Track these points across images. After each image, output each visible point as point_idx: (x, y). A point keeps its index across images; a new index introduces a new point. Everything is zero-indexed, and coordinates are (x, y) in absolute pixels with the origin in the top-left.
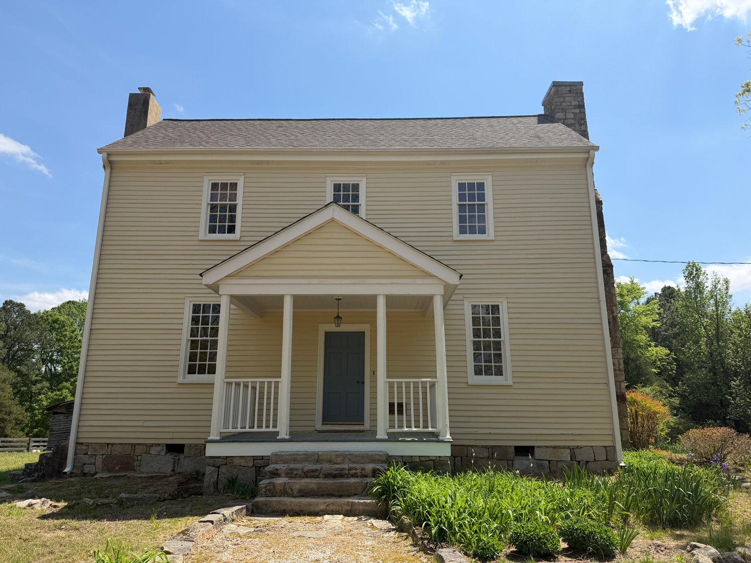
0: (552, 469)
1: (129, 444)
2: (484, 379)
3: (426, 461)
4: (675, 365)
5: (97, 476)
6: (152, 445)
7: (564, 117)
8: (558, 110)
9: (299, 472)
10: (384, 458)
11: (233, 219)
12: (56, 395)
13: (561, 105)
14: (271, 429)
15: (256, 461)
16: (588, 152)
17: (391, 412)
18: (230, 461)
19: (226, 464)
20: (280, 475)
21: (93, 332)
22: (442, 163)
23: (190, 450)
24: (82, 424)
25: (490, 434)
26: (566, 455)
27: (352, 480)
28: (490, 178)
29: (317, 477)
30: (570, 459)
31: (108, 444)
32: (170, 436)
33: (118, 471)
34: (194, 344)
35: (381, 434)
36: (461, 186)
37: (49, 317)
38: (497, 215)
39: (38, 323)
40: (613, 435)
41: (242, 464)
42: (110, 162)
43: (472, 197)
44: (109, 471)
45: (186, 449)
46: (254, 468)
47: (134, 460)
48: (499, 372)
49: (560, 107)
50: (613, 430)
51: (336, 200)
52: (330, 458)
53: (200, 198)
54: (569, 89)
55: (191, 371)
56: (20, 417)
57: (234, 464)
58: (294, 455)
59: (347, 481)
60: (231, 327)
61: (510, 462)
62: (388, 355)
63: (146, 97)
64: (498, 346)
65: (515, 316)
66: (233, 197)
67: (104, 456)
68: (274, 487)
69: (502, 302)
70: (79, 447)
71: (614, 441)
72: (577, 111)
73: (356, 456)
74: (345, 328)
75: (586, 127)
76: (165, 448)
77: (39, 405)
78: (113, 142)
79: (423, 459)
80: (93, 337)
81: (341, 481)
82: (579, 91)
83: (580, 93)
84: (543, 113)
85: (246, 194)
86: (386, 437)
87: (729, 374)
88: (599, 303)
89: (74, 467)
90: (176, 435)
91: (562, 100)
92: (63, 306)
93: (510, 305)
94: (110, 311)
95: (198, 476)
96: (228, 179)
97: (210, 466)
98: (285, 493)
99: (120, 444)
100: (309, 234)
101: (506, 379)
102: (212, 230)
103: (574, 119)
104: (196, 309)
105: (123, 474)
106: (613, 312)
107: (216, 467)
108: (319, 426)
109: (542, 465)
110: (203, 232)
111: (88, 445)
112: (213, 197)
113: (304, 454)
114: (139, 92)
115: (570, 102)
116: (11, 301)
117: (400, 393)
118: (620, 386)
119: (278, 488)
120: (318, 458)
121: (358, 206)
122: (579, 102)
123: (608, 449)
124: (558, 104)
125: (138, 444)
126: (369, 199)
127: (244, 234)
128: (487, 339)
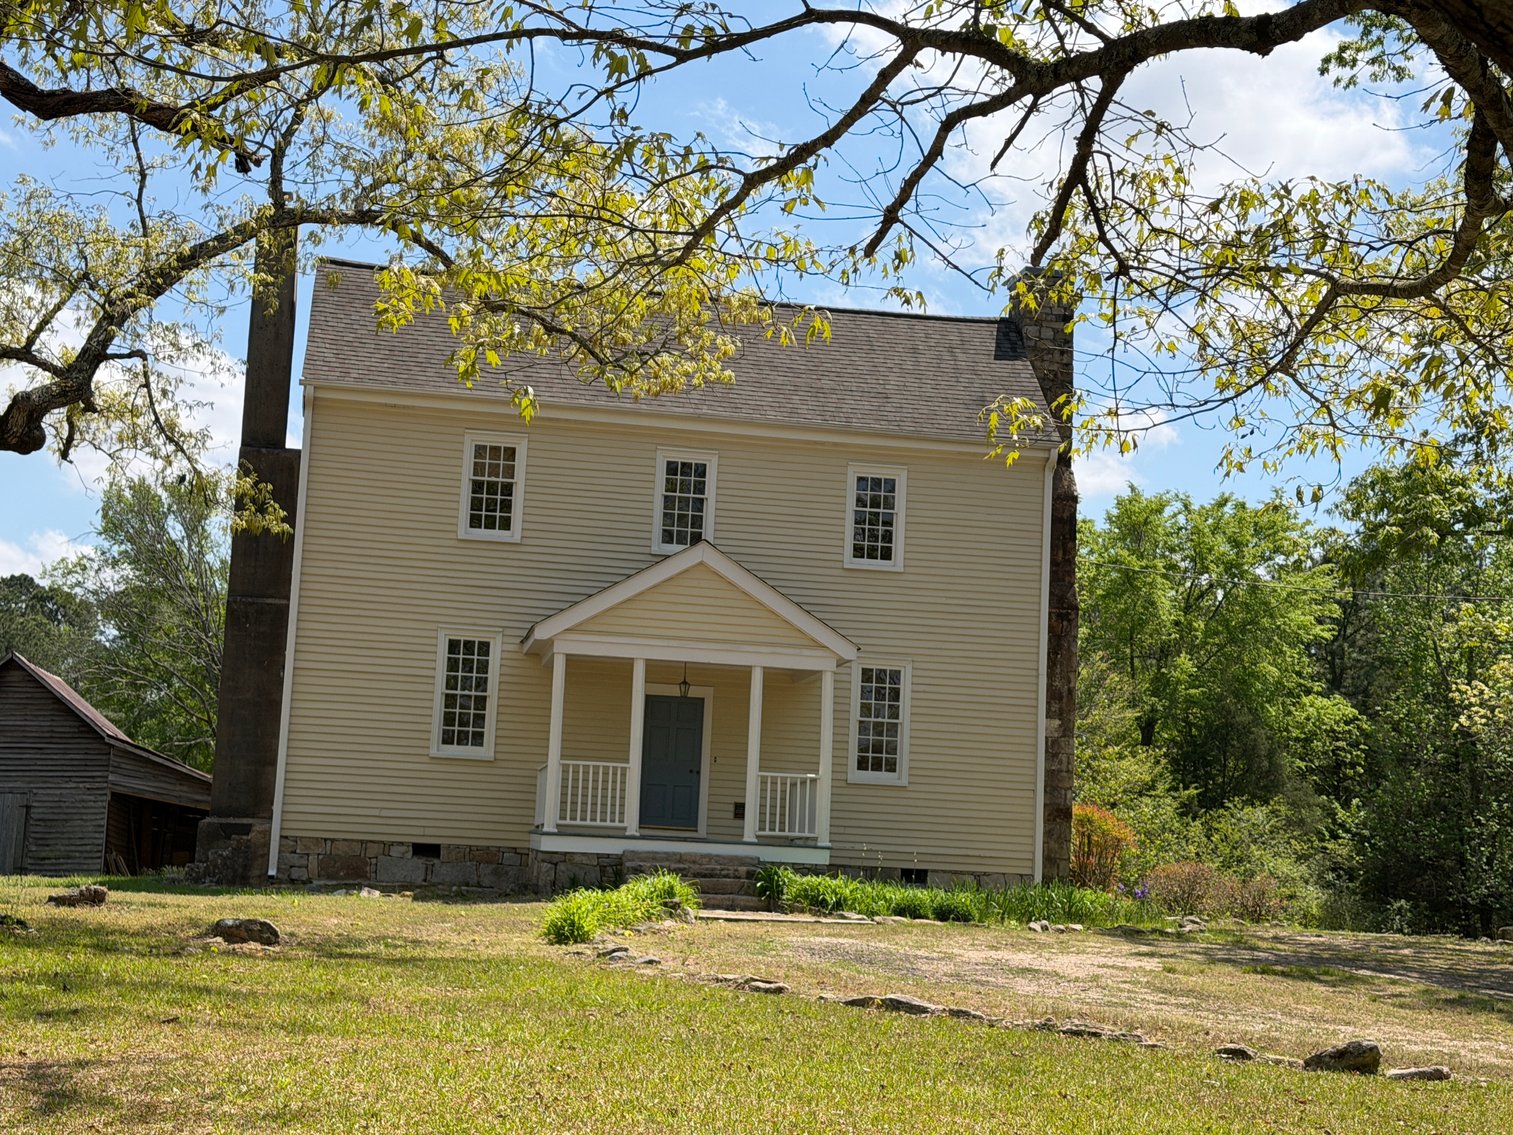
1: (357, 841)
2: (870, 776)
5: (312, 884)
6: (392, 844)
11: (508, 506)
14: (617, 824)
15: (602, 859)
16: (1050, 450)
18: (570, 857)
19: (565, 861)
22: (835, 444)
24: (289, 808)
27: (726, 880)
28: (904, 474)
31: (326, 840)
32: (419, 831)
33: (343, 878)
34: (450, 700)
35: (749, 836)
38: (910, 534)
40: (1033, 860)
41: (584, 862)
44: (331, 877)
47: (366, 864)
50: (1034, 853)
52: (695, 859)
53: (458, 470)
55: (447, 739)
57: (574, 862)
59: (720, 881)
65: (922, 688)
66: (510, 472)
71: (1033, 868)
73: (725, 858)
76: (411, 848)
84: (1007, 316)
85: (531, 469)
86: (756, 840)
88: (1037, 677)
89: (278, 869)
90: (428, 832)
96: (501, 441)
99: (343, 840)
100: (672, 579)
102: (475, 522)
104: (453, 646)
107: (551, 863)
110: (464, 530)
111: (295, 839)
112: (478, 469)
121: (702, 501)
125: (371, 841)
126: (720, 492)
127: (527, 534)
128: (880, 720)
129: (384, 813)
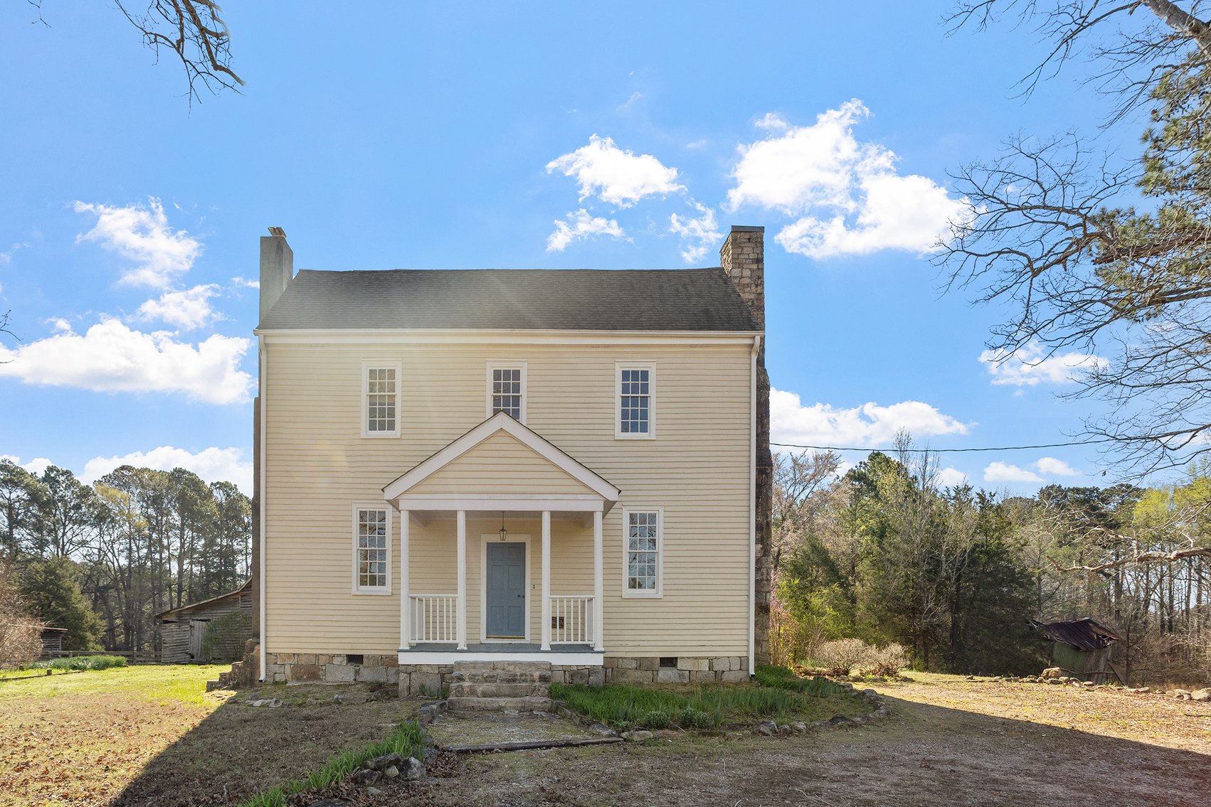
0: (693, 677)
1: (313, 655)
2: (637, 593)
5: (288, 685)
6: (334, 656)
7: (740, 274)
9: (480, 678)
10: (548, 667)
13: (738, 258)
15: (441, 669)
17: (554, 626)
18: (419, 668)
19: (416, 671)
20: (465, 680)
25: (639, 646)
26: (705, 666)
27: (523, 684)
28: (654, 366)
29: (495, 682)
30: (708, 669)
31: (294, 655)
33: (306, 681)
34: (363, 554)
36: (625, 375)
38: (660, 410)
41: (429, 672)
43: (635, 389)
45: (365, 660)
46: (440, 675)
47: (319, 670)
48: (651, 585)
49: (736, 261)
50: (749, 640)
54: (748, 237)
55: (363, 582)
57: (423, 671)
59: (519, 685)
61: (654, 672)
64: (652, 558)
67: (292, 666)
69: (659, 511)
70: (269, 657)
72: (755, 267)
75: (763, 288)
76: (345, 658)
79: (580, 668)
81: (515, 684)
82: (759, 240)
83: (760, 243)
84: (719, 265)
93: (667, 515)
97: (402, 673)
99: (304, 654)
101: (658, 592)
103: (751, 278)
104: (363, 515)
105: (311, 683)
109: (683, 674)
111: (276, 655)
113: (482, 663)
115: (748, 255)
117: (561, 607)
120: (494, 666)
122: (758, 254)
125: (321, 655)
126: (530, 389)
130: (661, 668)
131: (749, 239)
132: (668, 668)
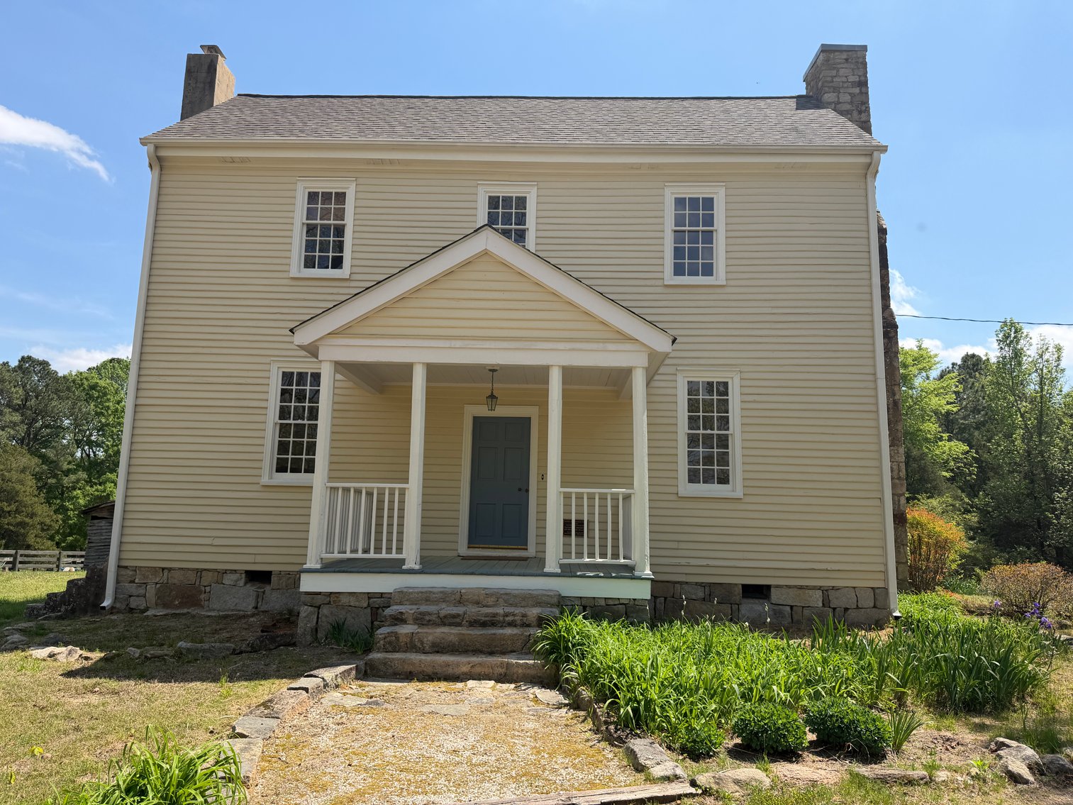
0: (795, 617)
1: (193, 570)
2: (702, 489)
3: (615, 605)
4: (975, 467)
5: (148, 613)
6: (225, 572)
7: (837, 99)
8: (827, 89)
9: (434, 618)
10: (555, 600)
11: (340, 247)
12: (97, 490)
13: (833, 82)
14: (394, 555)
15: (372, 600)
16: (871, 155)
17: (567, 532)
18: (336, 599)
19: (329, 603)
20: (406, 622)
21: (139, 409)
22: (652, 166)
23: (280, 580)
24: (125, 539)
25: (708, 566)
26: (816, 599)
27: (509, 631)
28: (722, 192)
29: (459, 625)
30: (821, 605)
31: (163, 569)
32: (250, 558)
33: (177, 607)
34: (284, 430)
35: (551, 566)
36: (680, 202)
37: (85, 381)
38: (730, 248)
39: (68, 389)
40: (885, 572)
41: (352, 604)
42: (159, 159)
43: (694, 221)
44: (165, 606)
45: (274, 579)
46: (369, 610)
47: (200, 592)
48: (724, 479)
49: (831, 84)
50: (886, 565)
51: (492, 220)
52: (478, 599)
53: (291, 215)
54: (845, 57)
55: (281, 468)
56: (48, 521)
57: (340, 604)
58: (426, 592)
59: (501, 631)
60: (336, 407)
61: (735, 607)
62: (564, 452)
63: (212, 61)
64: (724, 442)
65: (752, 398)
66: (340, 214)
67: (158, 586)
68: (397, 638)
69: (732, 378)
70: (123, 572)
71: (886, 580)
72: (857, 90)
73: (515, 596)
74: (502, 411)
75: (869, 115)
76: (243, 576)
77: (73, 504)
78: (164, 128)
79: (611, 602)
80: (139, 416)
81: (493, 632)
82: (861, 60)
83: (862, 63)
84: (804, 92)
85: (359, 210)
86: (559, 571)
87: (1053, 481)
88: (875, 381)
89: (116, 599)
90: (259, 559)
91: (834, 73)
92: (104, 365)
93: (745, 383)
94: (162, 379)
95: (289, 618)
96: (332, 187)
97: (306, 605)
98: (412, 647)
99: (180, 569)
100: (450, 273)
101: (735, 488)
102: (309, 263)
103: (851, 103)
104: (287, 377)
105: (185, 611)
106: (894, 394)
107: (315, 607)
108: (463, 549)
109: (781, 612)
110: (296, 266)
111: (135, 569)
112: (311, 214)
113: (441, 592)
114: (201, 52)
115: (846, 77)
116: (29, 358)
117: (579, 506)
118: (899, 501)
119: (403, 640)
120: (459, 598)
121: (524, 231)
122: (860, 76)
123: (877, 591)
124: (829, 79)
125: (205, 570)
126: (541, 220)
127: (356, 270)
128: (709, 432)
129: (217, 542)
130: (745, 600)
131: (847, 60)
132: (757, 601)
